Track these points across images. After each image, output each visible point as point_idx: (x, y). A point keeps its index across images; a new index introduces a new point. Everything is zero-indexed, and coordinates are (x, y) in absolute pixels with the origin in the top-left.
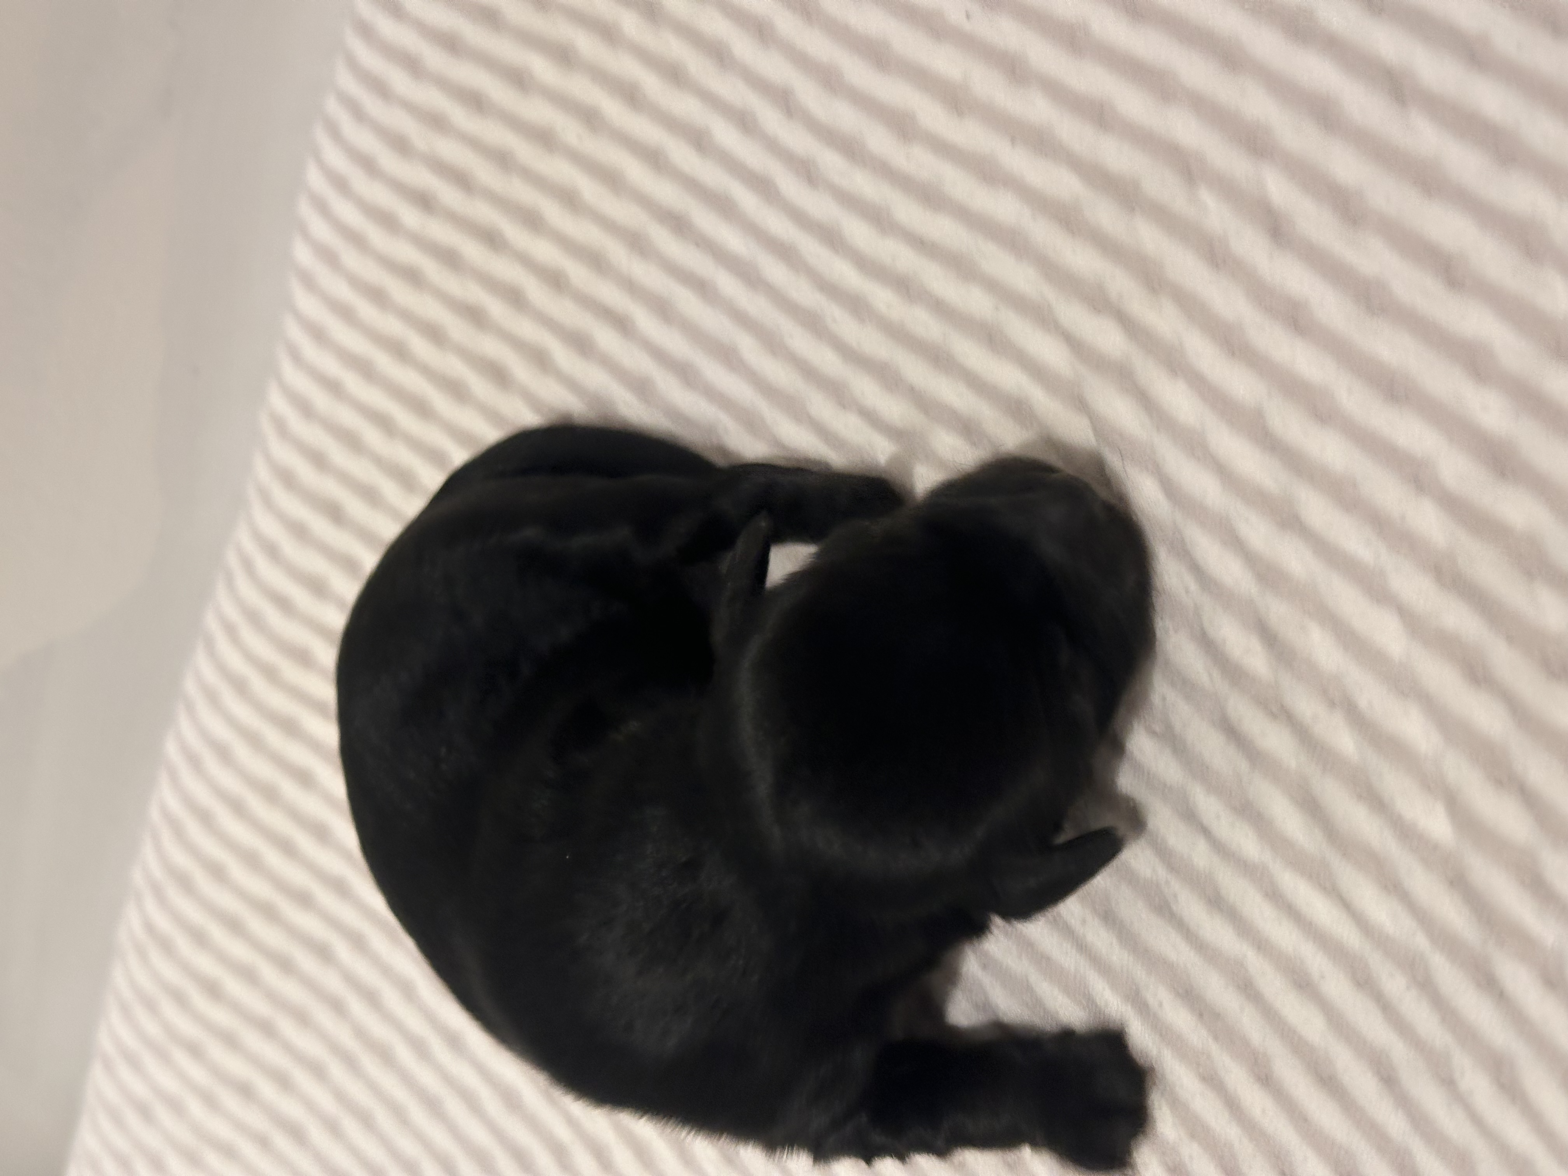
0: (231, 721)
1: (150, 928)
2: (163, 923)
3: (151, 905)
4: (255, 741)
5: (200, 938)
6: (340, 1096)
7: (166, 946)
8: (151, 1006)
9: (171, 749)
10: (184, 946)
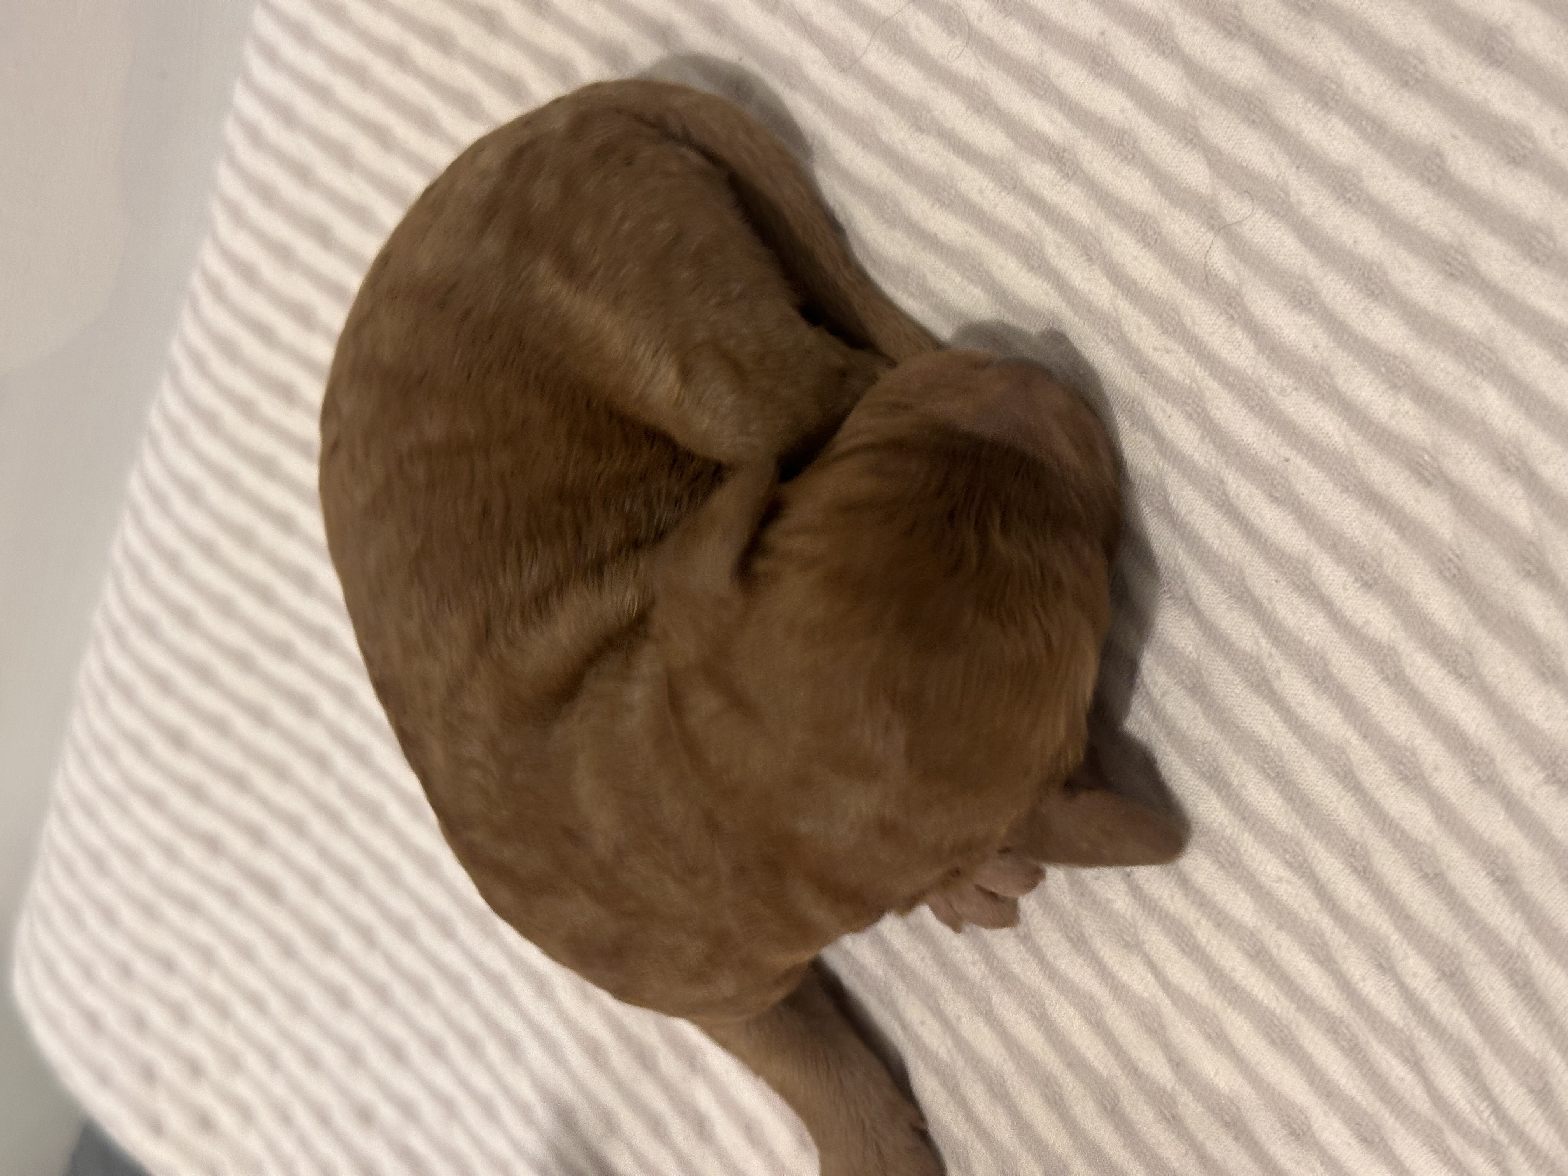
0: (201, 458)
1: (110, 673)
2: (124, 667)
3: (111, 649)
4: (229, 481)
5: (164, 685)
6: (324, 853)
7: (128, 693)
8: (109, 754)
9: (135, 486)
10: (147, 693)
